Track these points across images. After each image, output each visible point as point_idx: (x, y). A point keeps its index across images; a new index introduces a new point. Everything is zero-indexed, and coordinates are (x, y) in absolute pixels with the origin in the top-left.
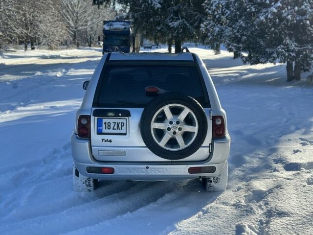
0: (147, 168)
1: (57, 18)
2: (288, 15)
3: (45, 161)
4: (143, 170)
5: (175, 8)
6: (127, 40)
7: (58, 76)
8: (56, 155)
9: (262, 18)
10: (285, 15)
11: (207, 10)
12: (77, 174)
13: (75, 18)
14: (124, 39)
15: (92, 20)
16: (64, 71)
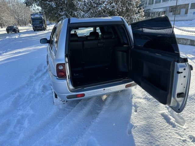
0: (104, 90)
1: (9, 15)
2: (109, 7)
3: (27, 85)
4: (102, 91)
5: (61, 7)
6: (42, 21)
7: (17, 38)
8: (32, 79)
9: (100, 9)
10: (108, 7)
11: (77, 7)
12: (56, 97)
13: (17, 15)
14: (40, 21)
15: (24, 15)
16: (18, 35)
